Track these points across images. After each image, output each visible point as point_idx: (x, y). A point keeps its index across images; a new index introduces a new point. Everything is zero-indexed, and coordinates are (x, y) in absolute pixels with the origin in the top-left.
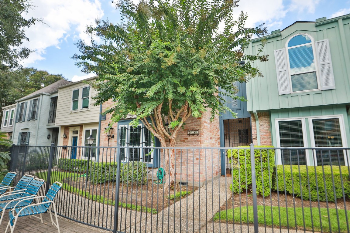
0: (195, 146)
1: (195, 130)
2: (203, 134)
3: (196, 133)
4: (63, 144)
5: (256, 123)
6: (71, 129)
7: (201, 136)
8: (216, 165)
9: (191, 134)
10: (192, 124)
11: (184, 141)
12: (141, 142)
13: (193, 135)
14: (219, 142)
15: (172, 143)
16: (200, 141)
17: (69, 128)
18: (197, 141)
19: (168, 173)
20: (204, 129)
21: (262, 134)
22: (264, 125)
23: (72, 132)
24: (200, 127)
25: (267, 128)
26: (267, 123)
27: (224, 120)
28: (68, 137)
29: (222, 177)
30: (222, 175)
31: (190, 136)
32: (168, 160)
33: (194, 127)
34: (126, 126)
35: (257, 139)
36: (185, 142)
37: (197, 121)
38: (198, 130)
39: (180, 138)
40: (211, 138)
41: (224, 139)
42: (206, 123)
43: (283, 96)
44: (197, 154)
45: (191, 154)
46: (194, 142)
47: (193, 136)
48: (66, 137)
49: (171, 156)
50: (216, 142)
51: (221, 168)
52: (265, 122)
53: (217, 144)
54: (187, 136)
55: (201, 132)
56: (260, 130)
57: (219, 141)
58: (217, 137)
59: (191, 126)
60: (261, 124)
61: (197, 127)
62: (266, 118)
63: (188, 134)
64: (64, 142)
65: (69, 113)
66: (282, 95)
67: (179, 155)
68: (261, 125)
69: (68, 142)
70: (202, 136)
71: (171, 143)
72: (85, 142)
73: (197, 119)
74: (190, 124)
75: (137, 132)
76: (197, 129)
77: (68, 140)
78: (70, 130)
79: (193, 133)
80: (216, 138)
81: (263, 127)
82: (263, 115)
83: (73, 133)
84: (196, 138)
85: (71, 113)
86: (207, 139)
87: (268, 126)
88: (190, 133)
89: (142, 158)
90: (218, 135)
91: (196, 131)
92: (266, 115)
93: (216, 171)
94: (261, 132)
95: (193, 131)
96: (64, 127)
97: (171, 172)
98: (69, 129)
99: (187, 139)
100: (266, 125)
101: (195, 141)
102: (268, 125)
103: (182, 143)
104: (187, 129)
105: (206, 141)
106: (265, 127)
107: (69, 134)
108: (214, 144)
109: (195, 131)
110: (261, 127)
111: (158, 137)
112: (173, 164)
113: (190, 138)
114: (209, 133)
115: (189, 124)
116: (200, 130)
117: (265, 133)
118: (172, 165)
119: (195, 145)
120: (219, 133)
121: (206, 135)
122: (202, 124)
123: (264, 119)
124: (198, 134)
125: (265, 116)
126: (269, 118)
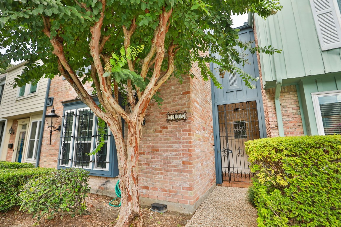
0: (180, 139)
1: (179, 112)
2: (193, 120)
3: (181, 117)
4: (10, 141)
5: (274, 103)
6: (20, 122)
7: (189, 123)
8: (211, 170)
9: (173, 120)
10: (176, 103)
11: (161, 132)
12: (93, 134)
13: (176, 120)
14: (212, 136)
15: (132, 130)
16: (189, 130)
17: (18, 120)
18: (184, 131)
19: (124, 194)
20: (194, 112)
21: (286, 119)
22: (288, 106)
23: (21, 126)
24: (189, 107)
25: (295, 111)
26: (293, 103)
27: (218, 106)
28: (16, 133)
29: (217, 186)
30: (217, 184)
31: (171, 123)
32: (124, 166)
33: (178, 107)
34: (74, 111)
35: (278, 129)
36: (163, 134)
37: (183, 98)
38: (185, 112)
39: (155, 127)
40: (204, 129)
41: (220, 132)
42: (198, 103)
43: (329, 52)
44: (183, 154)
45: (173, 153)
46: (178, 133)
47: (176, 123)
48: (13, 132)
49: (132, 157)
50: (209, 136)
51: (215, 174)
52: (290, 101)
53: (211, 139)
54: (166, 122)
55: (190, 115)
56: (283, 114)
57: (212, 134)
58: (211, 129)
59: (174, 106)
60: (283, 104)
61: (183, 108)
62: (291, 96)
63: (168, 120)
64: (10, 140)
65: (14, 101)
66: (327, 51)
67: (152, 156)
68: (283, 107)
69: (15, 140)
70: (192, 122)
71: (130, 131)
72: (31, 138)
73: (183, 94)
74: (172, 104)
75: (89, 120)
76: (183, 110)
77: (15, 136)
78: (19, 124)
79: (177, 117)
80: (209, 130)
81: (287, 109)
82: (286, 90)
83: (23, 127)
84: (181, 127)
85: (17, 101)
86: (198, 130)
87: (296, 108)
88: (172, 117)
89: (93, 162)
90: (212, 127)
91: (182, 114)
92: (292, 91)
93: (211, 179)
94: (284, 117)
95: (177, 114)
96: (12, 120)
97: (130, 193)
98: (18, 122)
99: (166, 128)
100: (291, 106)
101: (180, 131)
102: (295, 106)
103: (157, 136)
104: (166, 113)
105: (197, 132)
106: (291, 109)
107: (17, 128)
108: (207, 138)
109: (179, 114)
110: (284, 109)
111: (104, 119)
112: (135, 176)
113: (171, 127)
114: (201, 120)
115: (169, 103)
116: (189, 112)
117: (291, 119)
118: (133, 178)
119: (179, 137)
120: (212, 124)
121: (198, 122)
122: (191, 103)
123: (288, 96)
124: (185, 119)
125: (288, 92)
126: (296, 95)
